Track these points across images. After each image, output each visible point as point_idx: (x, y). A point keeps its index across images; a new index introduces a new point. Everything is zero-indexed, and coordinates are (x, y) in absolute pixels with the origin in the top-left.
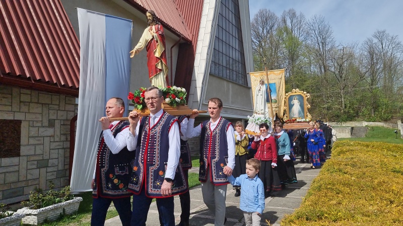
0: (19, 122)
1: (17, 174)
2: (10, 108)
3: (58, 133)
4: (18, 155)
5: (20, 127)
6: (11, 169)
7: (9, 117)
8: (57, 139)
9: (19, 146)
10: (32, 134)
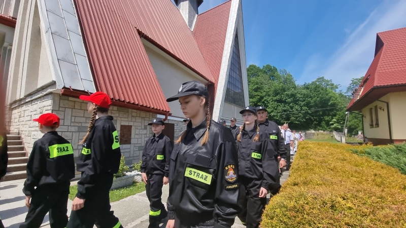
0: (131, 126)
1: (129, 153)
2: (127, 119)
3: (148, 132)
4: (130, 143)
5: (131, 129)
6: (127, 150)
7: (126, 124)
8: (148, 136)
9: (131, 139)
10: (137, 133)
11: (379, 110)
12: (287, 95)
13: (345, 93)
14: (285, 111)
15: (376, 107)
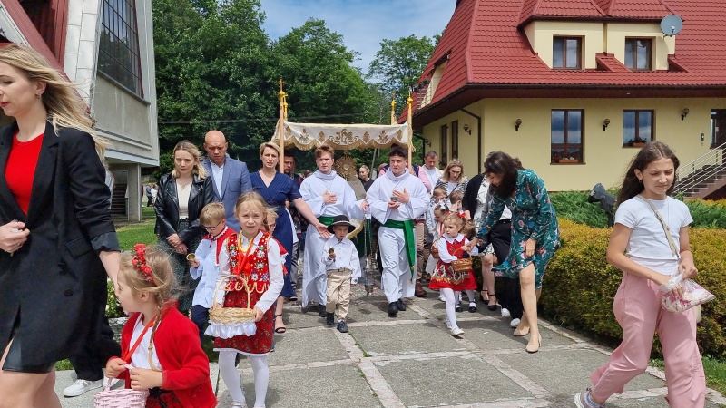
11: (461, 130)
12: (242, 63)
13: (367, 76)
14: (231, 115)
15: (455, 124)
